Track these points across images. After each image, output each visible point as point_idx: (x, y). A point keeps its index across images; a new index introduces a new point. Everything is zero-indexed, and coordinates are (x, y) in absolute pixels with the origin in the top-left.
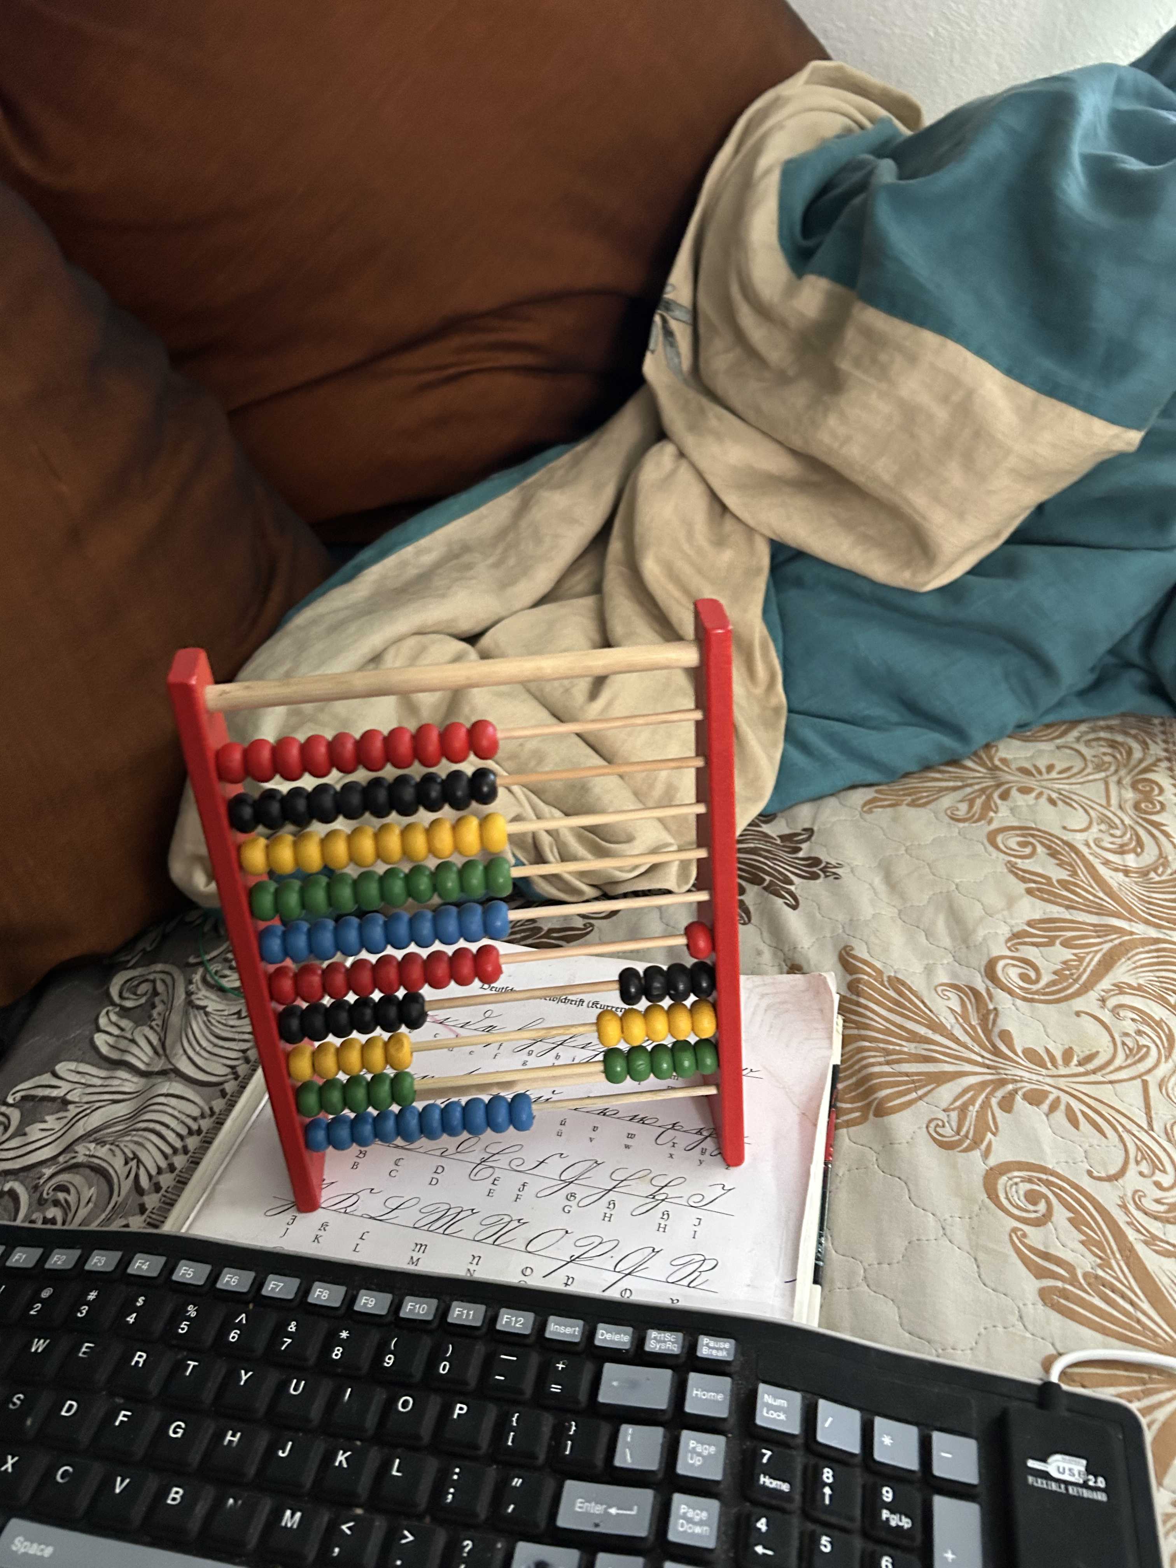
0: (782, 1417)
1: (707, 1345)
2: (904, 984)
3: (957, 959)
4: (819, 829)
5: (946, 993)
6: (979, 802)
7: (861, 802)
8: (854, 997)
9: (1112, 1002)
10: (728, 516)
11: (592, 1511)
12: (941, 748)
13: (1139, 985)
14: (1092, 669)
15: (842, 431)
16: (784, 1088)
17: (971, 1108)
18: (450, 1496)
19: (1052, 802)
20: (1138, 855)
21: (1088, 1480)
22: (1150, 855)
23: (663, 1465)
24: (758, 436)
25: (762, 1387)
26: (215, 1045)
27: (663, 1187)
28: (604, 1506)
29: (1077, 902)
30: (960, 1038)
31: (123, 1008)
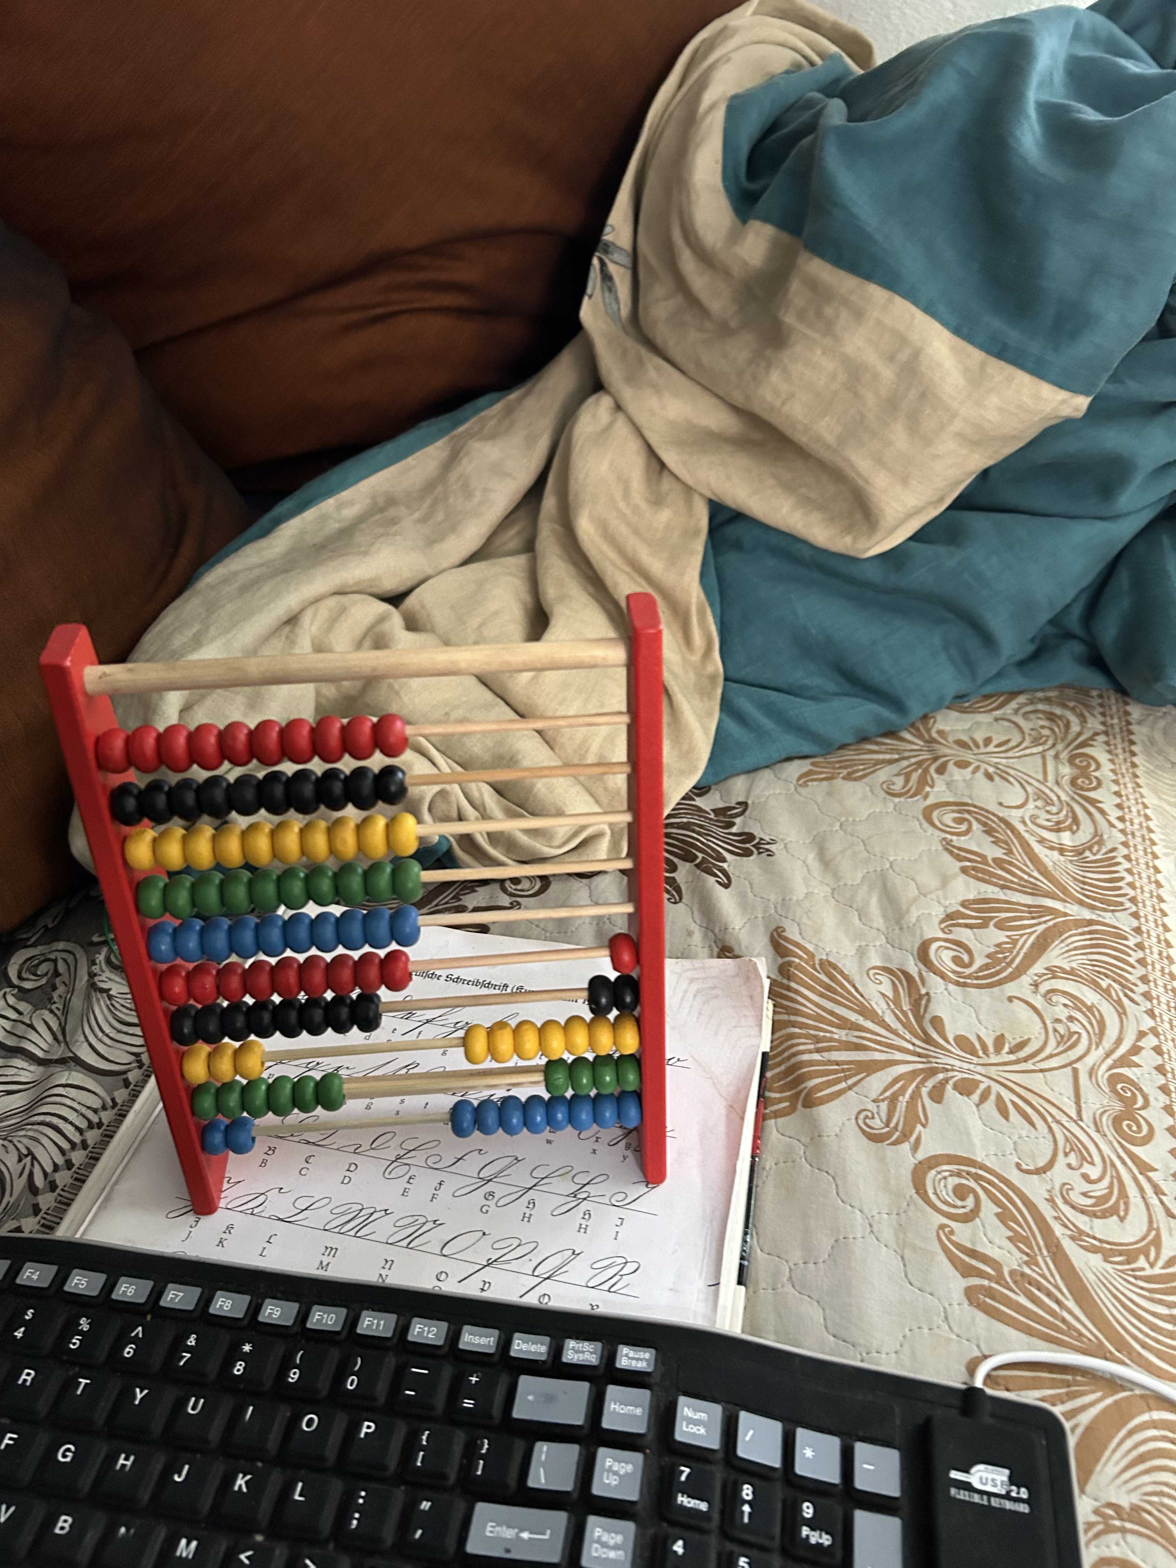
0: (703, 1431)
1: (626, 1355)
2: (835, 967)
3: (890, 940)
4: (753, 803)
5: (877, 976)
6: (915, 776)
7: (797, 776)
8: (785, 981)
9: (1044, 987)
10: (666, 473)
11: (504, 1536)
12: (878, 720)
13: (1072, 969)
14: (1032, 640)
15: (784, 387)
16: (711, 1078)
17: (901, 1098)
18: (355, 1522)
19: (989, 777)
20: (1074, 833)
21: (1011, 1491)
22: (1085, 834)
23: (578, 1485)
24: (696, 390)
25: (682, 1400)
26: (119, 1031)
27: (585, 1185)
28: (516, 1530)
29: (1012, 882)
30: (892, 1025)
31: (21, 989)
